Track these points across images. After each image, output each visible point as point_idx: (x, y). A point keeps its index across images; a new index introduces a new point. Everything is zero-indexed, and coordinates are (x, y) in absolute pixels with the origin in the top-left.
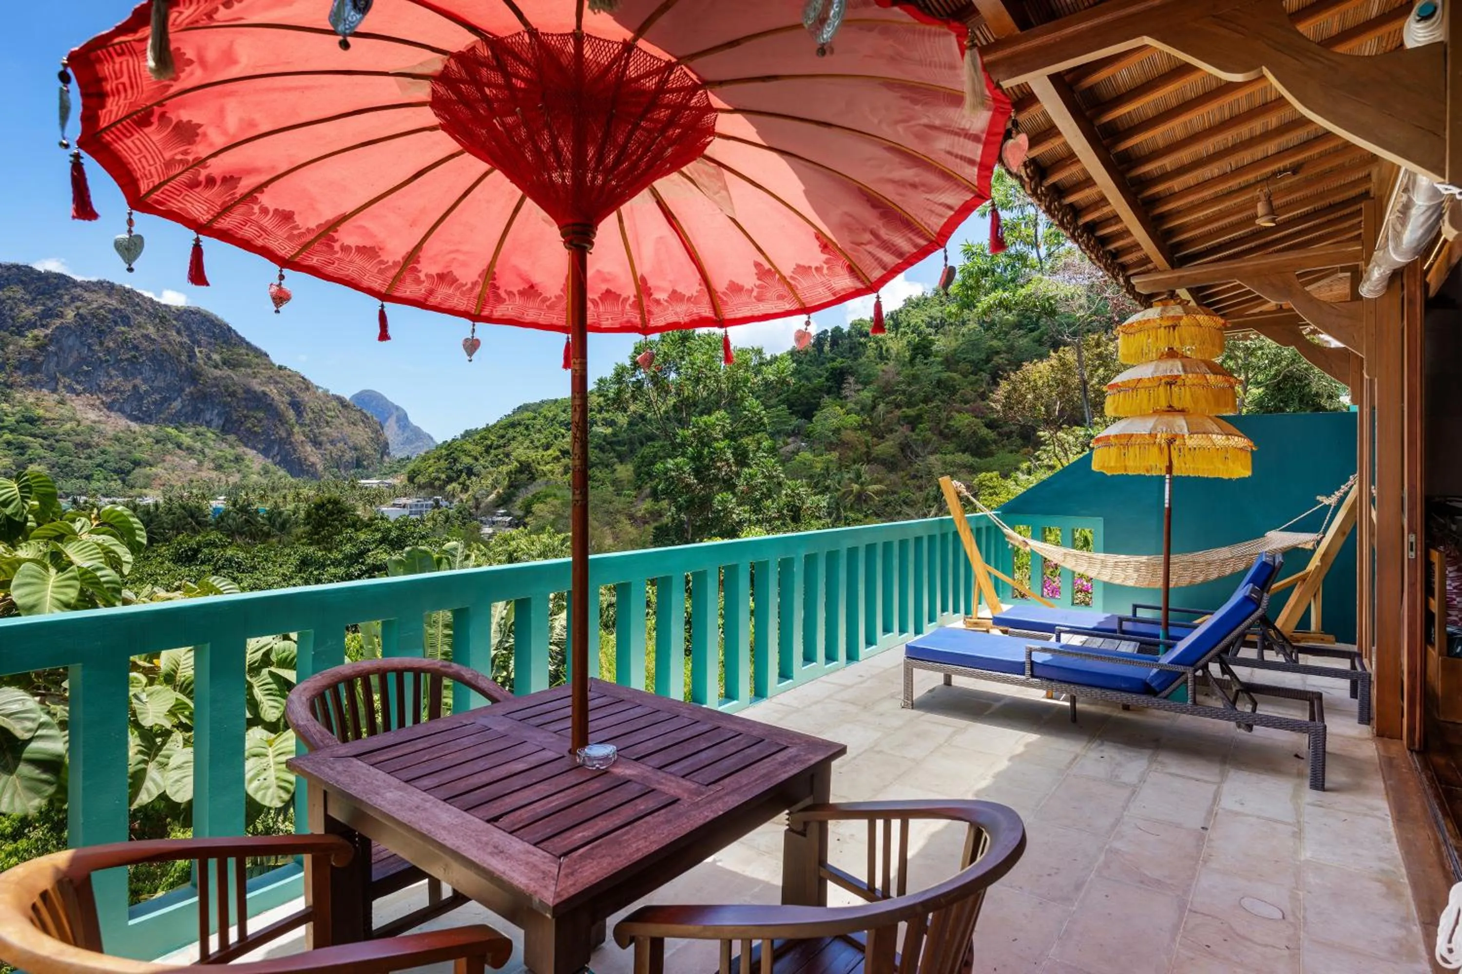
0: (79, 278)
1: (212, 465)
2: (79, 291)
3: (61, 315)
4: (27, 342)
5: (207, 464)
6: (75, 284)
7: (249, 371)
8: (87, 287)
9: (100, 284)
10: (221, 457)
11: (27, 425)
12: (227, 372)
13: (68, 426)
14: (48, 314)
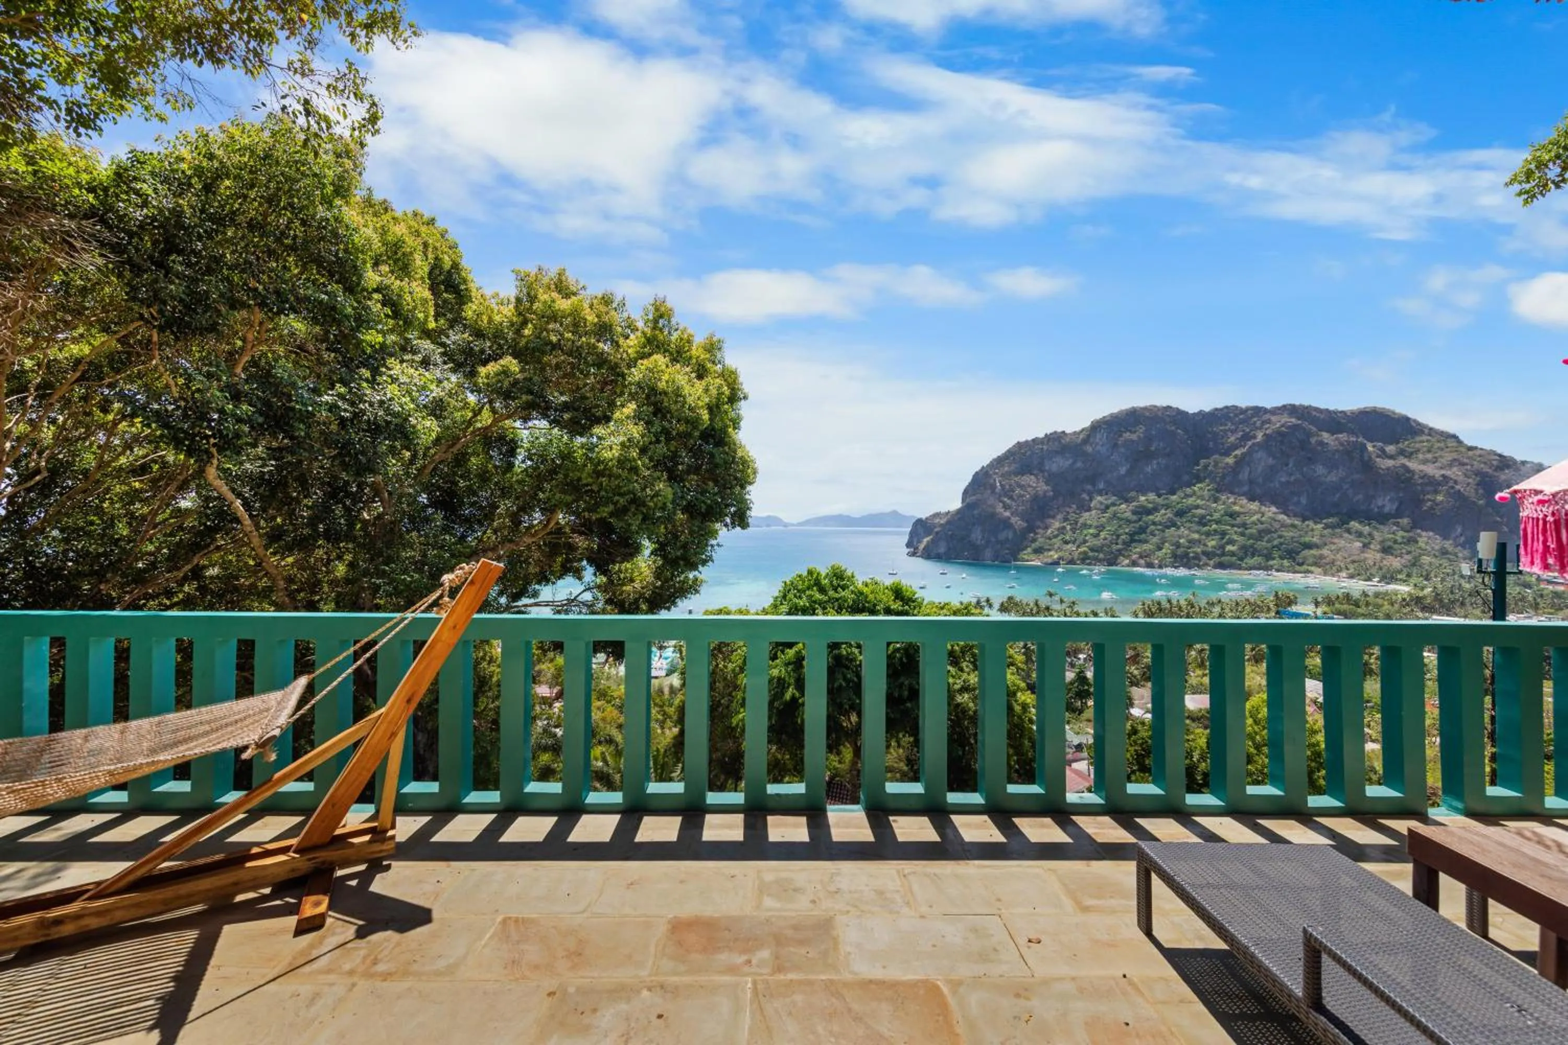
0: (1268, 406)
1: (1378, 547)
2: (1267, 416)
3: (1255, 437)
4: (1230, 460)
5: (1375, 546)
6: (1265, 411)
7: (1429, 456)
8: (1276, 411)
9: (1284, 408)
10: (1389, 540)
11: (1227, 518)
12: (1403, 460)
13: (1255, 518)
14: (1246, 437)
